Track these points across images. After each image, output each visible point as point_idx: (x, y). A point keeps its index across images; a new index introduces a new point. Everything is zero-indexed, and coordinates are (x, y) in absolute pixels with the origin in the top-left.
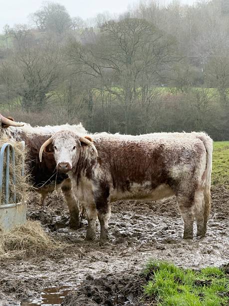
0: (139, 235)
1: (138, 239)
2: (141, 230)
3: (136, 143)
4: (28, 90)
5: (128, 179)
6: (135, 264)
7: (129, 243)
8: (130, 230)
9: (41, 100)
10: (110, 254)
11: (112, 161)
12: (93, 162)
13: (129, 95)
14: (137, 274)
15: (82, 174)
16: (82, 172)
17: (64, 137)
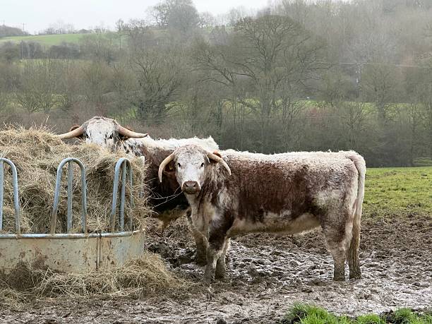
0: (279, 275)
1: (279, 279)
2: (283, 268)
3: (272, 163)
4: (144, 99)
5: (262, 207)
6: (276, 308)
7: (268, 284)
8: (269, 268)
9: (160, 111)
10: (244, 296)
12: (219, 185)
13: (266, 110)
14: (279, 320)
15: (206, 199)
16: (207, 196)
17: (190, 152)
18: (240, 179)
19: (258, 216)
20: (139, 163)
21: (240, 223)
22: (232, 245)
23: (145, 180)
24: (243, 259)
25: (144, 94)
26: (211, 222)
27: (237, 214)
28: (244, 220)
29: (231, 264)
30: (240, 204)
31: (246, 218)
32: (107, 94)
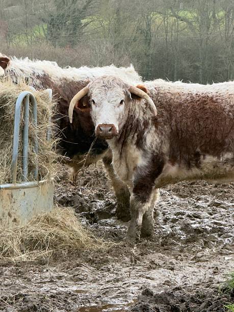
0: (219, 230)
1: (219, 236)
2: (223, 222)
3: (210, 95)
4: (55, 13)
5: (198, 150)
6: (215, 272)
7: (206, 243)
8: (207, 223)
9: (75, 29)
10: (176, 258)
11: (173, 123)
12: (146, 124)
13: (205, 23)
14: (218, 288)
15: (129, 141)
16: (130, 137)
17: (107, 86)
18: (171, 116)
19: (193, 160)
20: (45, 98)
21: (171, 170)
22: (162, 195)
23: (53, 118)
24: (174, 212)
25: (55, 8)
26: (135, 168)
27: (167, 158)
28: (177, 165)
29: (161, 218)
30: (171, 146)
31: (180, 163)
32: (10, 9)
